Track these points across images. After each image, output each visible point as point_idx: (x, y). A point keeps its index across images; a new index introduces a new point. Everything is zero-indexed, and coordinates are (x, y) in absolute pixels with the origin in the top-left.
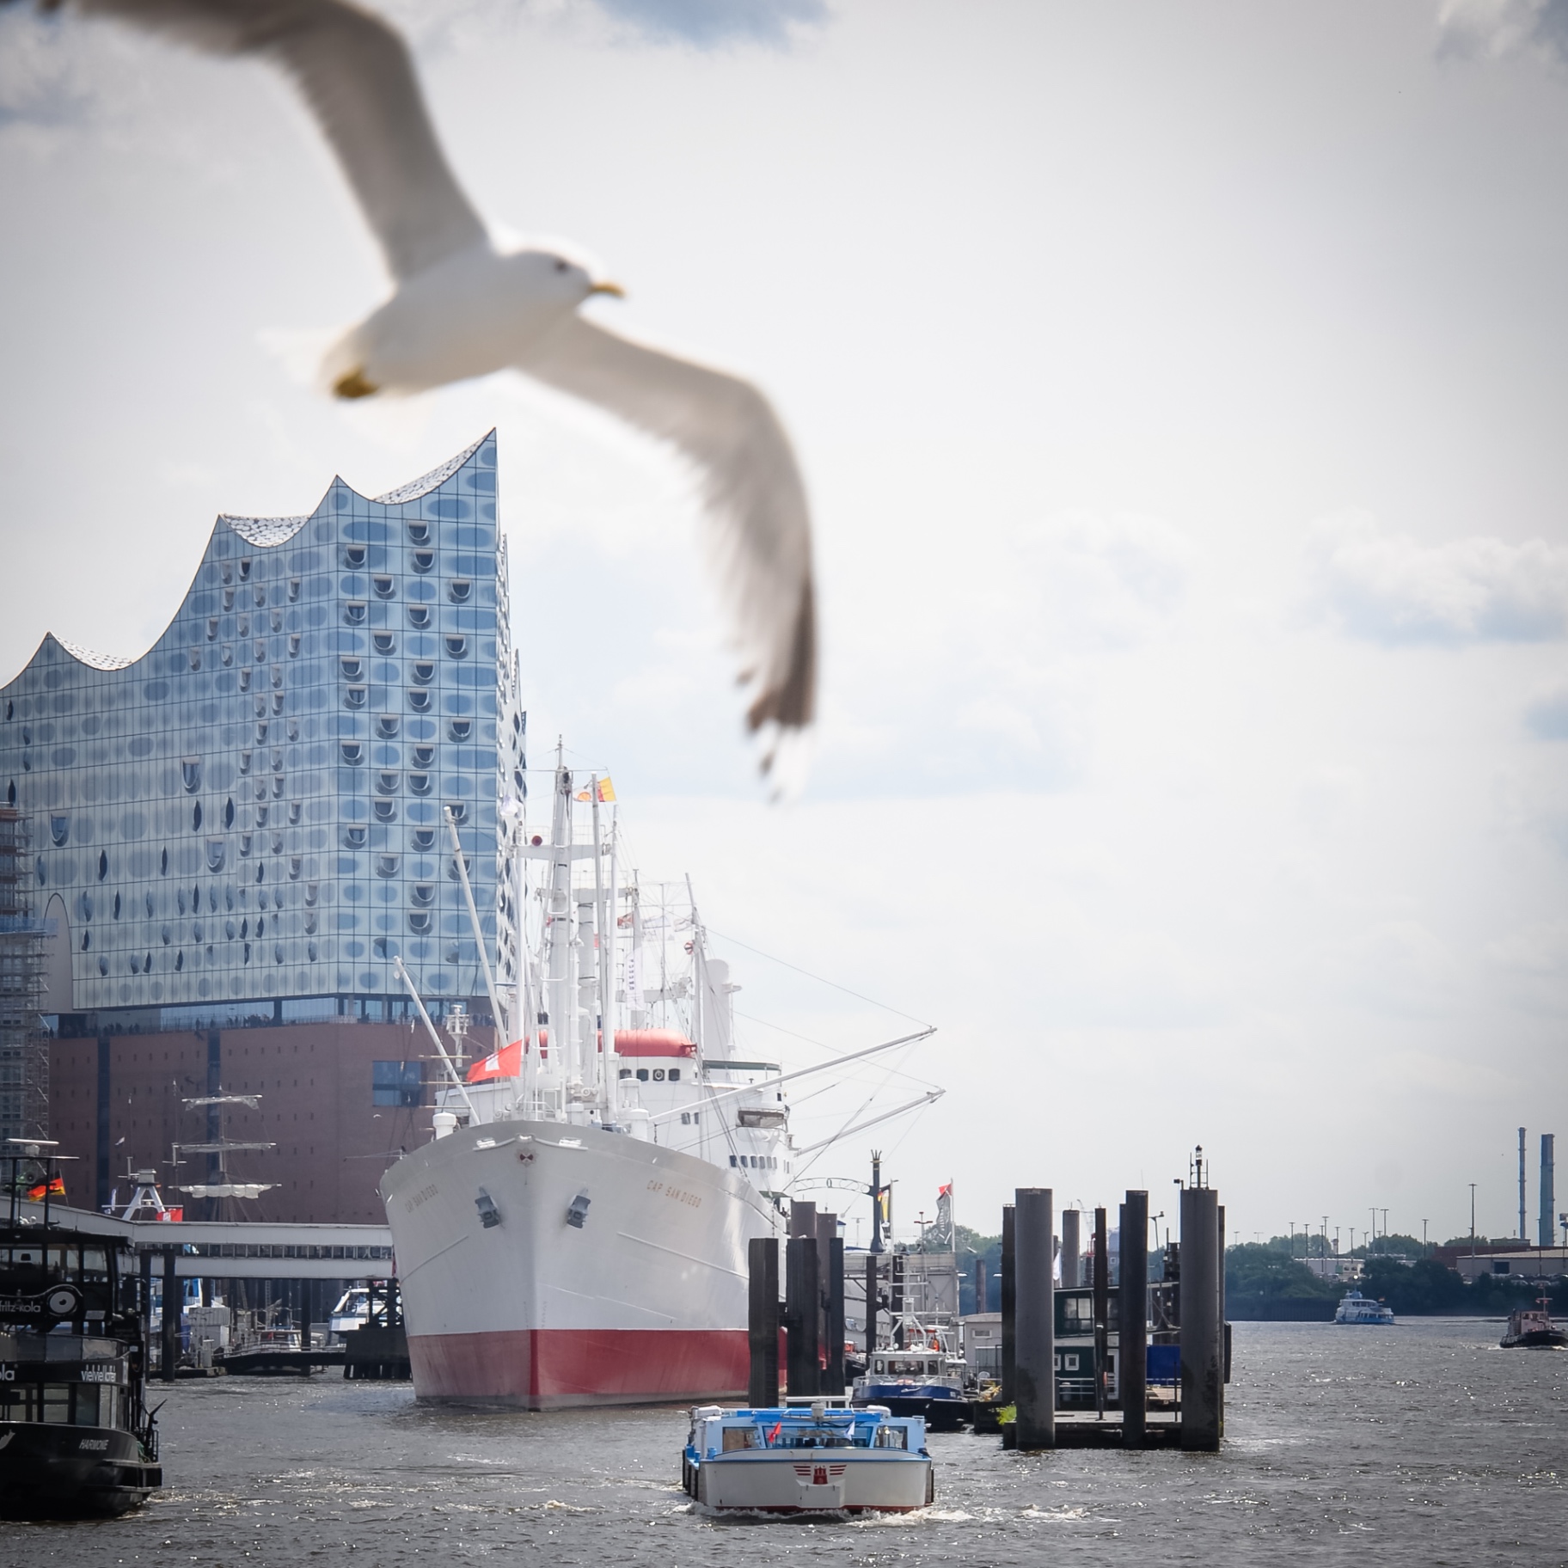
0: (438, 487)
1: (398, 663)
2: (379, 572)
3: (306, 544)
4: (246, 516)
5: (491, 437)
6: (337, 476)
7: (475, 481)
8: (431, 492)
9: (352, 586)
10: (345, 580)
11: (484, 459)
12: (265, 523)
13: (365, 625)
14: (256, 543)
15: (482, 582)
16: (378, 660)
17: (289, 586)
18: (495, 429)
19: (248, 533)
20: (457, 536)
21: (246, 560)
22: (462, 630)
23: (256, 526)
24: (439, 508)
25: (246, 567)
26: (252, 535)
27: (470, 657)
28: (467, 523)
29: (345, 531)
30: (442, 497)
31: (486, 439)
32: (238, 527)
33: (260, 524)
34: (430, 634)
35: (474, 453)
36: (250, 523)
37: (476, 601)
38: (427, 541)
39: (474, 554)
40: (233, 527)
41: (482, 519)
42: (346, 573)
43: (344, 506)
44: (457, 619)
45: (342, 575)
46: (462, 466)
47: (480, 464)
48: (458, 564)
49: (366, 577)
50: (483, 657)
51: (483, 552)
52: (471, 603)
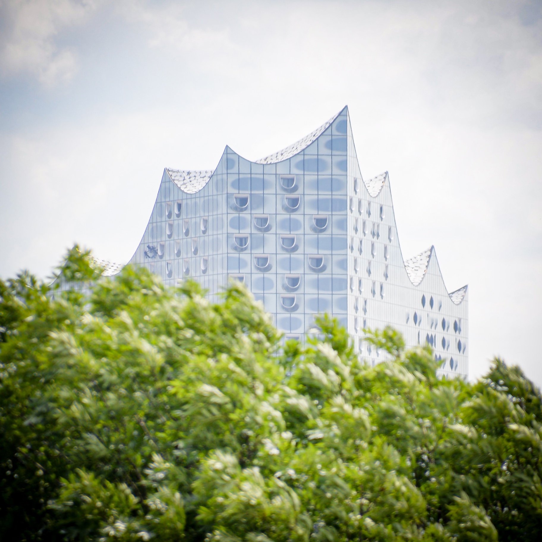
0: (303, 150)
1: (273, 277)
2: (258, 212)
3: (211, 193)
4: (181, 169)
5: (344, 112)
6: (227, 146)
7: (331, 145)
8: (298, 154)
9: (238, 224)
10: (233, 219)
11: (338, 129)
12: (195, 174)
13: (248, 251)
14: (186, 191)
15: (337, 216)
16: (258, 275)
17: (202, 221)
18: (346, 107)
19: (182, 182)
20: (317, 185)
21: (180, 202)
22: (321, 252)
23: (188, 177)
24: (303, 165)
25: (180, 206)
26: (184, 184)
27: (328, 271)
28: (325, 175)
29: (233, 185)
30: (306, 157)
31: (340, 114)
32: (176, 178)
33: (191, 175)
34: (297, 255)
35: (331, 125)
36: (185, 175)
37: (332, 230)
38: (296, 189)
39: (330, 197)
40: (173, 178)
41: (336, 171)
42: (234, 215)
43: (232, 167)
44: (318, 244)
45: (230, 217)
46: (322, 134)
47: (335, 132)
48: (318, 204)
49: (248, 217)
50: (337, 270)
51: (337, 195)
52: (329, 232)
